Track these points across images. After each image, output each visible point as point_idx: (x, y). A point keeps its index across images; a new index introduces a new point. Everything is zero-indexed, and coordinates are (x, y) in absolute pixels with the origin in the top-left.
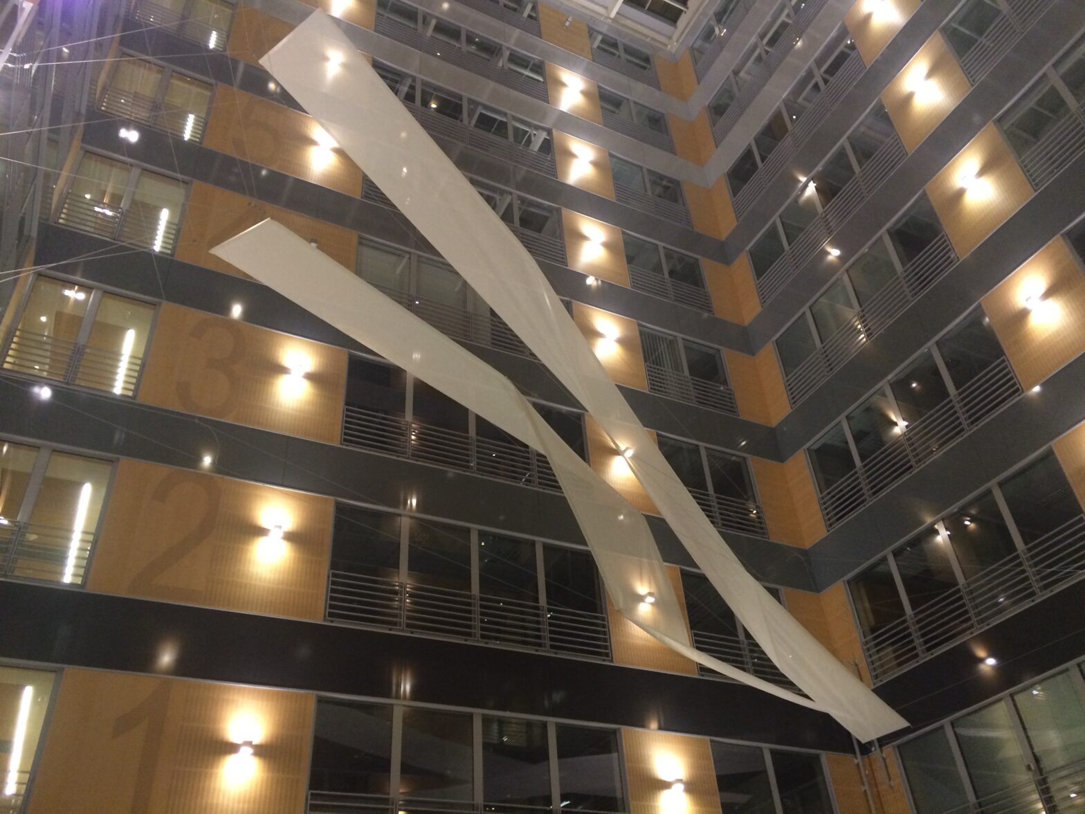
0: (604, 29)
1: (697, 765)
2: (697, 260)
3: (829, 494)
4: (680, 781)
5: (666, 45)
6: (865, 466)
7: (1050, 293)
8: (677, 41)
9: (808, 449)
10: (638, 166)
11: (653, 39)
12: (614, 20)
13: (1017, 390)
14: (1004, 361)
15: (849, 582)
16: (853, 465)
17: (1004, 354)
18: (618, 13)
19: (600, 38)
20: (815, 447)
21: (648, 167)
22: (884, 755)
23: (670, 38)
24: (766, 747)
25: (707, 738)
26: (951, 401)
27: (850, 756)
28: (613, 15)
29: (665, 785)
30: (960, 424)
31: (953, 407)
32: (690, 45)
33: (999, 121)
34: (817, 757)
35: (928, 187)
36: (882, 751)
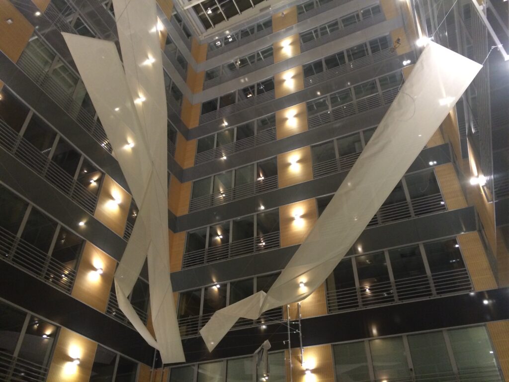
0: (179, 11)
1: (87, 355)
2: (176, 131)
3: (188, 254)
4: (78, 359)
5: (199, 36)
6: (209, 249)
7: (303, 217)
8: (204, 37)
9: (188, 232)
10: (170, 78)
11: (196, 29)
12: (185, 10)
13: (278, 246)
14: (278, 233)
15: (181, 293)
16: (204, 247)
17: (279, 230)
18: (187, 9)
19: (175, 13)
20: (191, 233)
21: (174, 81)
22: (164, 370)
23: (202, 33)
24: (119, 353)
25: (97, 343)
26: (253, 239)
27: (150, 367)
28: (186, 8)
29: (71, 360)
30: (253, 249)
31: (253, 241)
32: (209, 42)
33: (312, 147)
34: (137, 364)
35: (279, 156)
36: (163, 369)
